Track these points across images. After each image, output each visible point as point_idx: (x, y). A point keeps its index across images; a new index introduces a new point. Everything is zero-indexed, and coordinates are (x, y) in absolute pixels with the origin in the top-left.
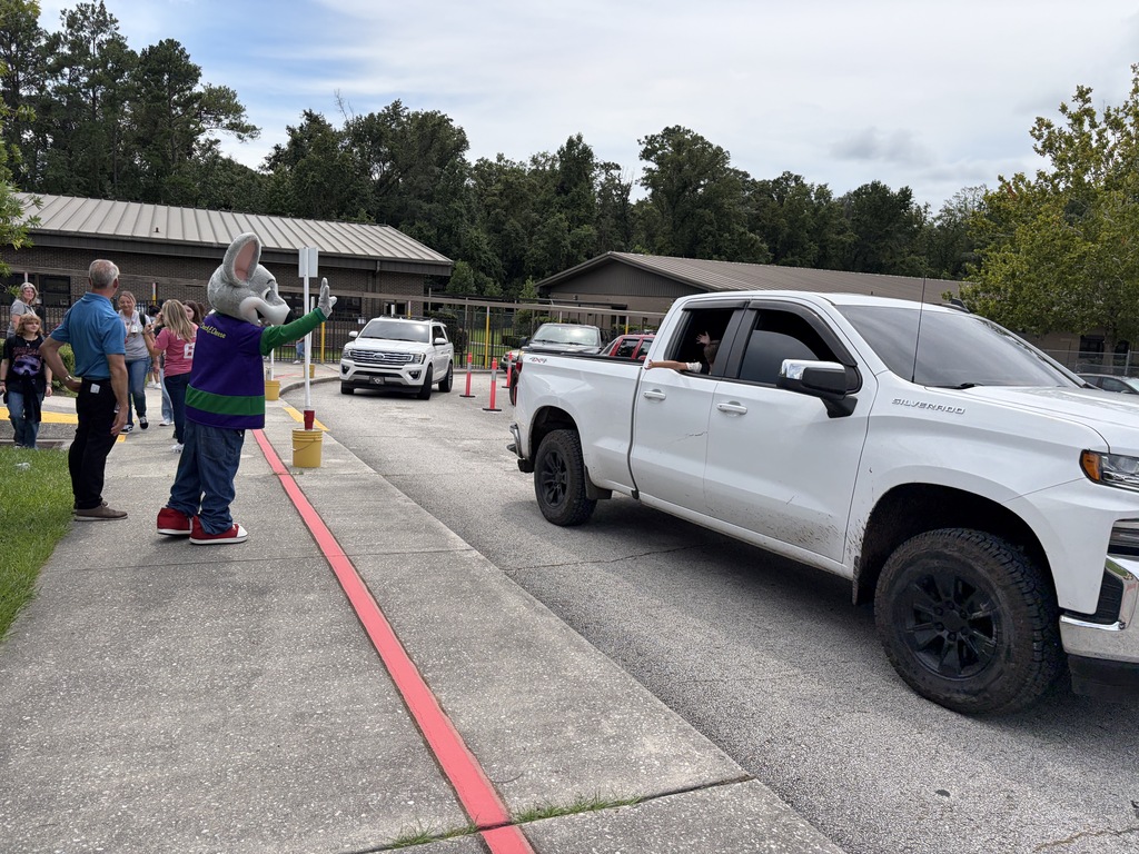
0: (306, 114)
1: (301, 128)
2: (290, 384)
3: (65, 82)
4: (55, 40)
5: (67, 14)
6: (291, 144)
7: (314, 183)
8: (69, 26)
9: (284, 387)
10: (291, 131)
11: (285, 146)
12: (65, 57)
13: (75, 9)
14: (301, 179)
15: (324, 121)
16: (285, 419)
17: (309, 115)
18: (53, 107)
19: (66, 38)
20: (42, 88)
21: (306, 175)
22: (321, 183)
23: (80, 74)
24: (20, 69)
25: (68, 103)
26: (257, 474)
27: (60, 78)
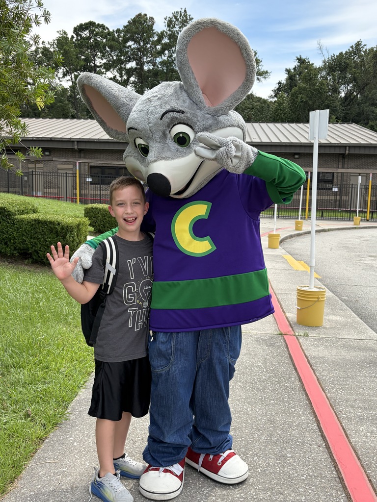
0: (298, 59)
1: (294, 69)
2: (286, 236)
3: (166, 58)
4: (161, 36)
5: (167, 19)
6: (287, 80)
7: (302, 102)
8: (169, 26)
9: (282, 237)
10: (288, 71)
11: (284, 82)
12: (165, 44)
13: (171, 16)
14: (294, 100)
15: (309, 62)
16: (284, 266)
17: (301, 61)
18: (159, 73)
19: (167, 33)
20: (154, 65)
21: (297, 98)
22: (307, 101)
23: (173, 53)
24: (144, 55)
25: (167, 70)
26: (263, 332)
27: (163, 56)
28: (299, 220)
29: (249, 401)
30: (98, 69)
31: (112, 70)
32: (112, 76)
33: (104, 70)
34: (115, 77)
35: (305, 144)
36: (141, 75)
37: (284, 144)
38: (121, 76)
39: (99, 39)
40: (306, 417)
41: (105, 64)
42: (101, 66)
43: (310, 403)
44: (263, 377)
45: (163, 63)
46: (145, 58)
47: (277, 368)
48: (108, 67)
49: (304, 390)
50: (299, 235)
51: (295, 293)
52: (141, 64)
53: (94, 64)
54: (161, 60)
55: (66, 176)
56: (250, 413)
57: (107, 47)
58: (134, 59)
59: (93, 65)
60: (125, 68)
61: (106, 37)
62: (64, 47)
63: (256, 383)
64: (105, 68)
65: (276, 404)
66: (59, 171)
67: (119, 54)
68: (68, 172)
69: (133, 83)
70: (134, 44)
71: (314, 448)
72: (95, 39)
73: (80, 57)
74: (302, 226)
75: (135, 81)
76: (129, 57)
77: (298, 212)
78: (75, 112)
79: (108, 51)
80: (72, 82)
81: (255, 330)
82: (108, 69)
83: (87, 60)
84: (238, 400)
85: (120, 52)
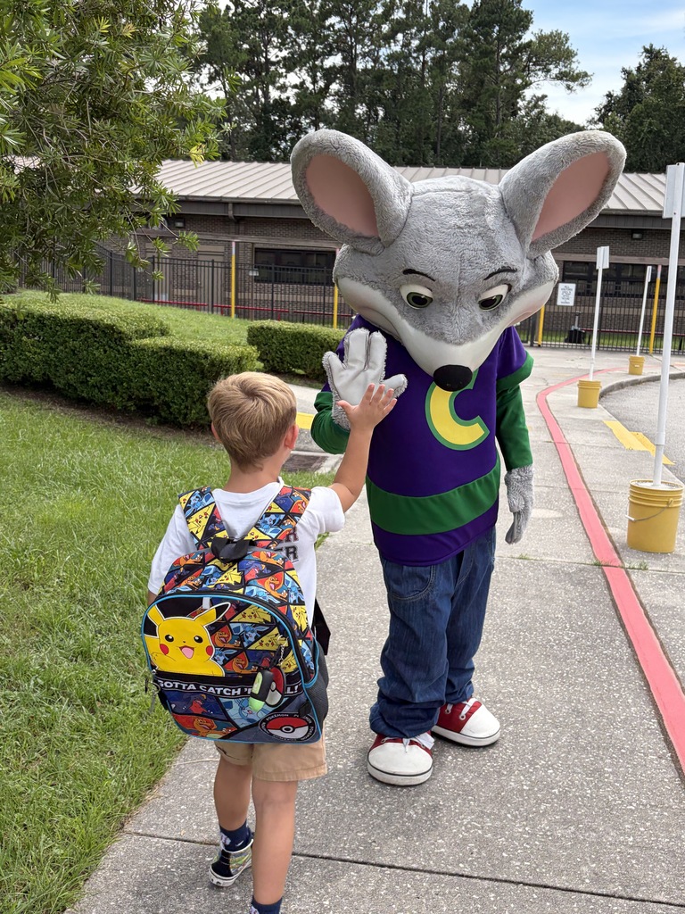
0: (646, 51)
1: (639, 69)
2: (611, 384)
3: (398, 49)
4: (390, 6)
6: (624, 90)
7: (650, 132)
9: (604, 387)
10: (627, 73)
11: (618, 92)
12: (399, 22)
14: (635, 128)
15: (666, 56)
16: (607, 441)
17: (652, 54)
18: (384, 77)
20: (376, 60)
21: (641, 124)
22: (660, 131)
23: (412, 38)
24: (358, 42)
25: (399, 70)
26: (567, 560)
27: (392, 44)
28: (638, 355)
29: (539, 676)
30: (273, 68)
31: (297, 70)
32: (297, 81)
33: (284, 70)
34: (303, 83)
35: (653, 214)
36: (352, 79)
37: (614, 213)
38: (314, 82)
39: (276, 13)
40: (638, 709)
41: (284, 58)
42: (278, 62)
43: (647, 685)
44: (566, 638)
45: (392, 58)
46: (359, 47)
47: (590, 623)
48: (290, 64)
49: (637, 662)
50: (635, 383)
51: (627, 491)
52: (350, 58)
53: (266, 58)
54: (389, 52)
55: (213, 267)
56: (542, 696)
57: (289, 27)
58: (339, 50)
59: (263, 60)
60: (322, 67)
61: (290, 7)
62: (213, 28)
63: (552, 647)
64: (285, 66)
65: (588, 684)
66: (201, 258)
67: (312, 41)
68: (216, 259)
69: (336, 93)
70: (340, 22)
71: (652, 761)
72: (269, 13)
73: (241, 45)
74: (642, 366)
75: (339, 91)
76: (330, 45)
77: (636, 338)
78: (229, 147)
79: (291, 35)
80: (226, 92)
81: (551, 555)
82: (289, 70)
83: (254, 51)
84: (522, 675)
85: (313, 37)
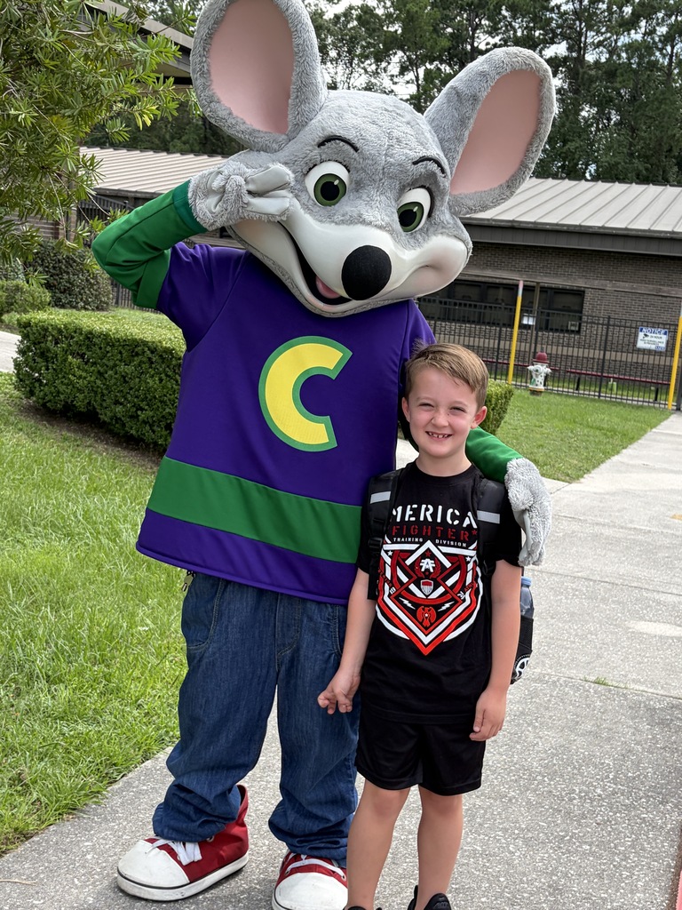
20: (612, 51)
23: (658, 24)
24: (590, 28)
25: (639, 64)
26: (661, 692)
27: (633, 31)
36: (579, 73)
45: (631, 48)
46: (592, 33)
52: (577, 45)
53: (472, 45)
54: (628, 41)
57: (504, 7)
58: (565, 37)
59: (469, 47)
62: (408, 6)
67: (532, 25)
73: (443, 29)
75: (562, 88)
76: (553, 31)
79: (505, 17)
80: (418, 86)
81: (642, 683)
83: (458, 38)
85: (533, 20)
